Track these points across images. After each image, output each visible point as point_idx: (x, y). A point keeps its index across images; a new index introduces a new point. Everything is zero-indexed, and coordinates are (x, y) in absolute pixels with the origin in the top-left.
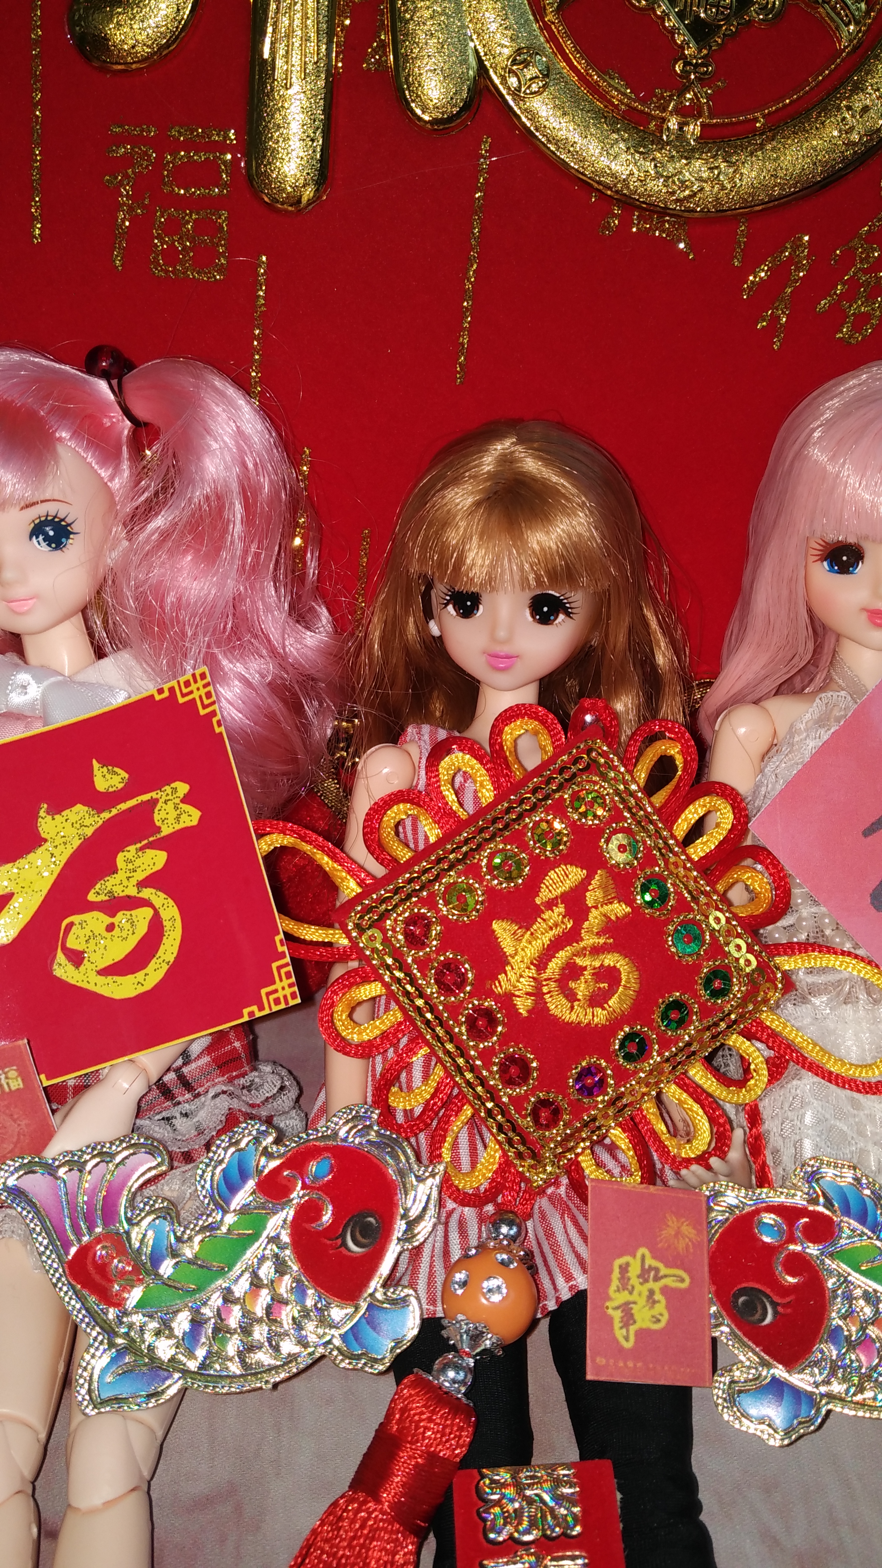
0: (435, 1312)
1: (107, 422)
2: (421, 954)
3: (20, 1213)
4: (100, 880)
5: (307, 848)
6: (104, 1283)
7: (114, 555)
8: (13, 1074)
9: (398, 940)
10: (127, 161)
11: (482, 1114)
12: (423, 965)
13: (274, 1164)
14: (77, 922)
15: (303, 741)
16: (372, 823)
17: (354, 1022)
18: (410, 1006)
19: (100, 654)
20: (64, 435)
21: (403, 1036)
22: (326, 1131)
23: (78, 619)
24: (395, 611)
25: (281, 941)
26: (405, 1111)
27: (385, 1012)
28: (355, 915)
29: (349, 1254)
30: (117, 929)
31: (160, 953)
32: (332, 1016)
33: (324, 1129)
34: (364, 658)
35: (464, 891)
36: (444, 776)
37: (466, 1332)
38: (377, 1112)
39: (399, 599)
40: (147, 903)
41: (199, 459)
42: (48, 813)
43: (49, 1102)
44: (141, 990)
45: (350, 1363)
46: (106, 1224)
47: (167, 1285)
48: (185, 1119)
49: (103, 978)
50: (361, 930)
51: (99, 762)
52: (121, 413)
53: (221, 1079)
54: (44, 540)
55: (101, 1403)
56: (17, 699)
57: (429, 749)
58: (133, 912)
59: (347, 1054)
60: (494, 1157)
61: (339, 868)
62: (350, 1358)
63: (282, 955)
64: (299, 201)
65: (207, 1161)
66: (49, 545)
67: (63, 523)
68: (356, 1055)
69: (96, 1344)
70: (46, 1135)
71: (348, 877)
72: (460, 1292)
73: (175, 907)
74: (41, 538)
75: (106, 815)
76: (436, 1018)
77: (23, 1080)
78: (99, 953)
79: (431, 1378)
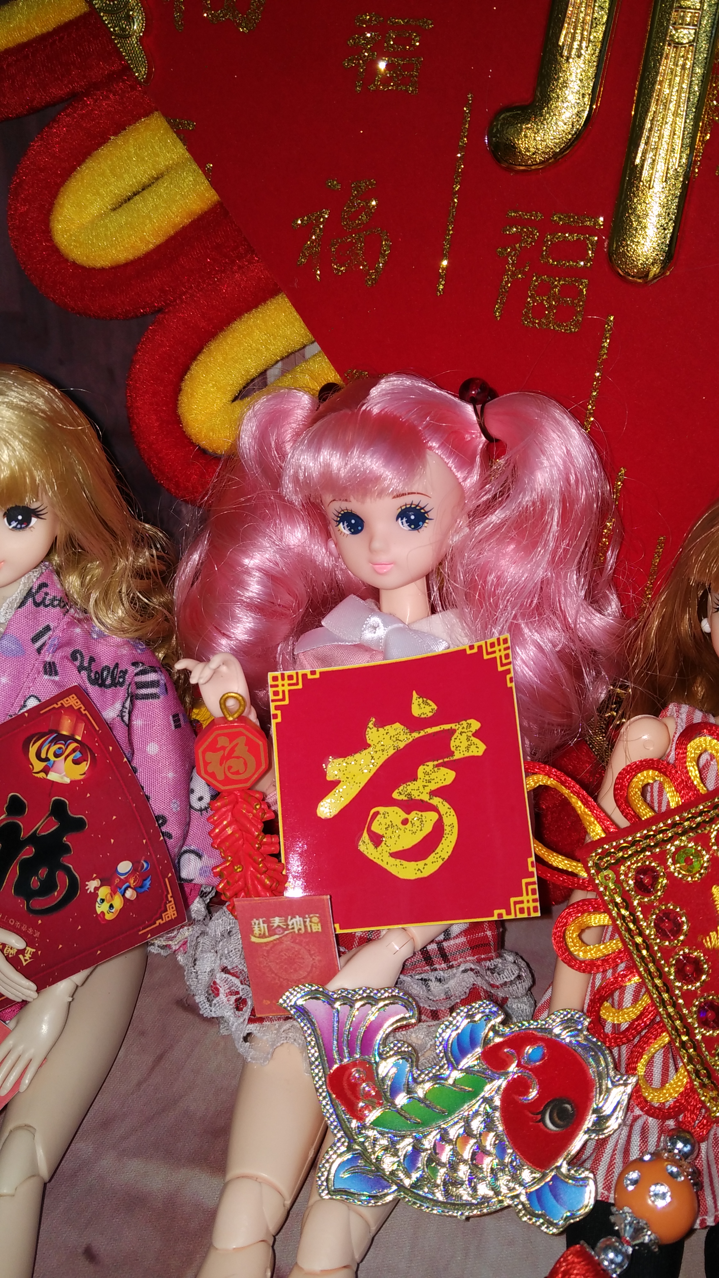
0: (608, 1197)
1: (468, 437)
2: (646, 900)
3: (302, 1028)
4: (404, 783)
5: (566, 791)
6: (352, 1098)
7: (456, 538)
8: (315, 919)
9: (629, 885)
10: (517, 238)
11: (677, 1044)
12: (647, 909)
13: (498, 1040)
14: (381, 812)
15: (579, 703)
16: (623, 781)
17: (583, 941)
18: (630, 940)
19: (433, 611)
20: (434, 444)
21: (622, 962)
22: (545, 1025)
23: (422, 582)
24: (673, 609)
25: (532, 863)
26: (614, 1025)
27: (610, 939)
28: (596, 856)
29: (546, 1129)
30: (409, 823)
31: (437, 850)
32: (564, 933)
33: (544, 1022)
34: (640, 643)
35: (692, 855)
36: (691, 754)
37: (629, 1223)
38: (588, 1020)
39: (678, 600)
40: (434, 809)
41: (532, 473)
42: (375, 726)
43: (338, 944)
44: (420, 875)
45: (530, 1219)
46: (362, 1053)
47: (399, 1113)
48: (438, 984)
49: (394, 859)
50: (599, 870)
51: (417, 694)
52: (480, 430)
53: (471, 958)
54: (407, 522)
55: (333, 1191)
56: (368, 635)
57: (684, 727)
58: (423, 814)
59: (572, 967)
60: (681, 1081)
61: (589, 813)
62: (530, 1215)
63: (531, 875)
64: (647, 275)
65: (447, 1023)
66: (410, 526)
67: (422, 511)
68: (579, 969)
69: (339, 1144)
70: (331, 972)
71: (596, 822)
72: (631, 1188)
73: (455, 817)
74: (405, 520)
75: (416, 735)
76: (650, 955)
77: (322, 926)
78: (394, 839)
79: (593, 1253)
